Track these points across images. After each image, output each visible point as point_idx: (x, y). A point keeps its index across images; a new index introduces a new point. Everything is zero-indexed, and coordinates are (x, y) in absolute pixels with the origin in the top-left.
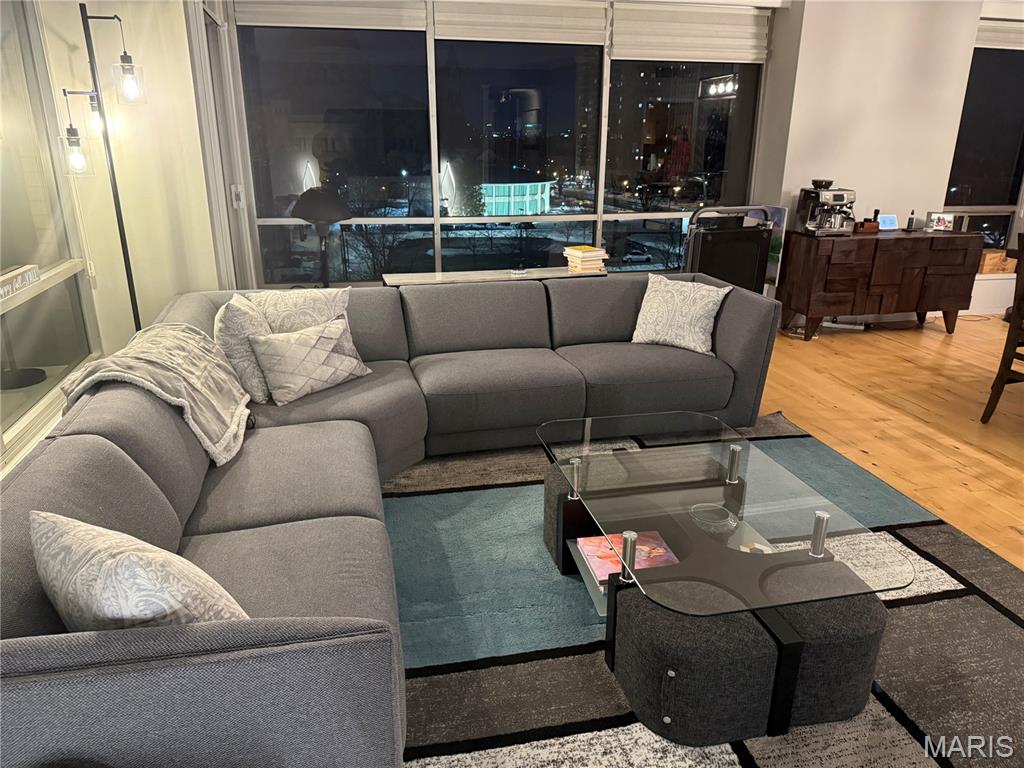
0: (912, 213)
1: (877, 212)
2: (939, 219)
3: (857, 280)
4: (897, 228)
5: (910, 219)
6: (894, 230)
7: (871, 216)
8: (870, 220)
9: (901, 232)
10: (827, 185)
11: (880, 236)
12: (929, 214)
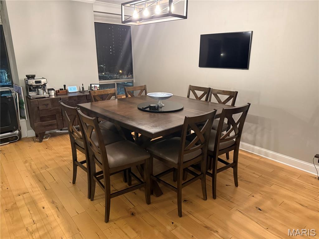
0: (83, 85)
1: (65, 86)
2: (95, 86)
3: (56, 115)
4: (77, 91)
5: (82, 87)
6: (76, 92)
7: (63, 88)
8: (62, 89)
9: (79, 93)
10: (33, 77)
11: (70, 95)
12: (91, 85)
